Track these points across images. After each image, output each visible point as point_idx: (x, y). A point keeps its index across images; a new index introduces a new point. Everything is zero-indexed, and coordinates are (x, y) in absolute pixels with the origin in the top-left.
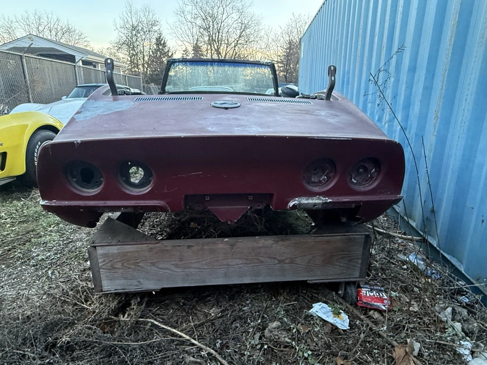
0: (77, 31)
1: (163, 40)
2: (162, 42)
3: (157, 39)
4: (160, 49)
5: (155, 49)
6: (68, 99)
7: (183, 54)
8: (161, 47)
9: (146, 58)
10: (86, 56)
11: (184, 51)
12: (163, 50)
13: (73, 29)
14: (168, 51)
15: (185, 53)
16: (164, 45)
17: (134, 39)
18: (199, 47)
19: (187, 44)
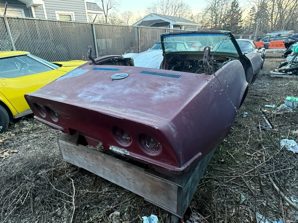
0: (186, 5)
1: (237, 3)
2: (236, 4)
3: (232, 3)
4: (233, 9)
5: (230, 10)
6: (151, 50)
7: (251, 11)
8: (234, 8)
9: (223, 17)
10: (176, 22)
11: (252, 9)
12: (235, 10)
13: (184, 4)
14: (239, 10)
15: (252, 10)
16: (237, 6)
17: (216, 5)
18: (266, 4)
19: (254, 4)
